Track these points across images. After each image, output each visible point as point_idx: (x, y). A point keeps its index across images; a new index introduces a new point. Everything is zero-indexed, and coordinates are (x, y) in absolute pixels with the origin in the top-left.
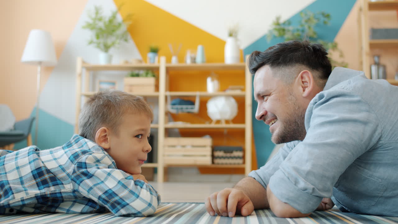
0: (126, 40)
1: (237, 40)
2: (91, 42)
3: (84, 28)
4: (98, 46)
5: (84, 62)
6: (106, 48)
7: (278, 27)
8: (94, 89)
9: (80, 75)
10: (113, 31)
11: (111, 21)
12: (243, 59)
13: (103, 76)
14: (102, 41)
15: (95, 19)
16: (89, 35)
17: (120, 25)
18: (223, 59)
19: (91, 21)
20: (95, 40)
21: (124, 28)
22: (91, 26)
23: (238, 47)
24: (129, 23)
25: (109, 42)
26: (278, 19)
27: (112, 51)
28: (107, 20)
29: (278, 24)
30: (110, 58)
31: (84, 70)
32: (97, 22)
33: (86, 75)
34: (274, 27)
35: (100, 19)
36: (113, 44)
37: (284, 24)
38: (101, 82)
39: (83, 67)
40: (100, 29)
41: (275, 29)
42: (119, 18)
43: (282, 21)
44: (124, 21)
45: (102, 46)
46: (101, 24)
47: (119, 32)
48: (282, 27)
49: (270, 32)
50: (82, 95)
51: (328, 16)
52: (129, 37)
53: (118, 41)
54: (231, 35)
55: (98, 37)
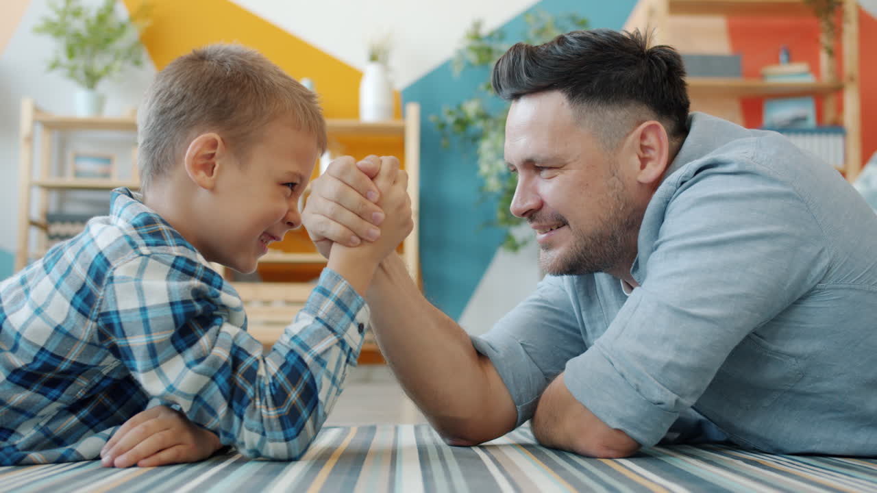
0: (137, 63)
1: (386, 69)
2: (55, 65)
3: (39, 31)
4: (72, 74)
5: (37, 110)
6: (91, 79)
7: (476, 44)
8: (61, 172)
9: (30, 139)
10: (108, 40)
11: (101, 19)
12: (400, 112)
13: (83, 144)
14: (81, 62)
15: (64, 13)
16: (51, 47)
17: (123, 28)
18: (355, 111)
19: (55, 17)
20: (64, 59)
21: (132, 35)
22: (54, 29)
23: (389, 85)
24: (146, 23)
25: (99, 64)
26: (477, 25)
27: (103, 86)
28: (93, 14)
29: (477, 37)
30: (100, 103)
31: (39, 129)
32: (69, 19)
33: (42, 139)
34: (467, 43)
35: (77, 13)
36: (108, 69)
37: (490, 36)
38: (78, 157)
39: (35, 122)
40: (77, 36)
41: (471, 49)
42: (122, 12)
43: (485, 30)
44: (133, 18)
45: (80, 73)
46: (78, 25)
47: (122, 43)
48: (486, 43)
49: (460, 53)
50: (31, 186)
51: (583, 23)
52: (145, 56)
53: (118, 64)
54: (374, 58)
55: (71, 53)
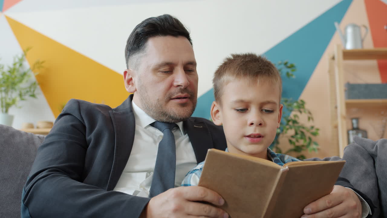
0: (33, 96)
42: (27, 65)
44: (33, 69)
51: (292, 67)
